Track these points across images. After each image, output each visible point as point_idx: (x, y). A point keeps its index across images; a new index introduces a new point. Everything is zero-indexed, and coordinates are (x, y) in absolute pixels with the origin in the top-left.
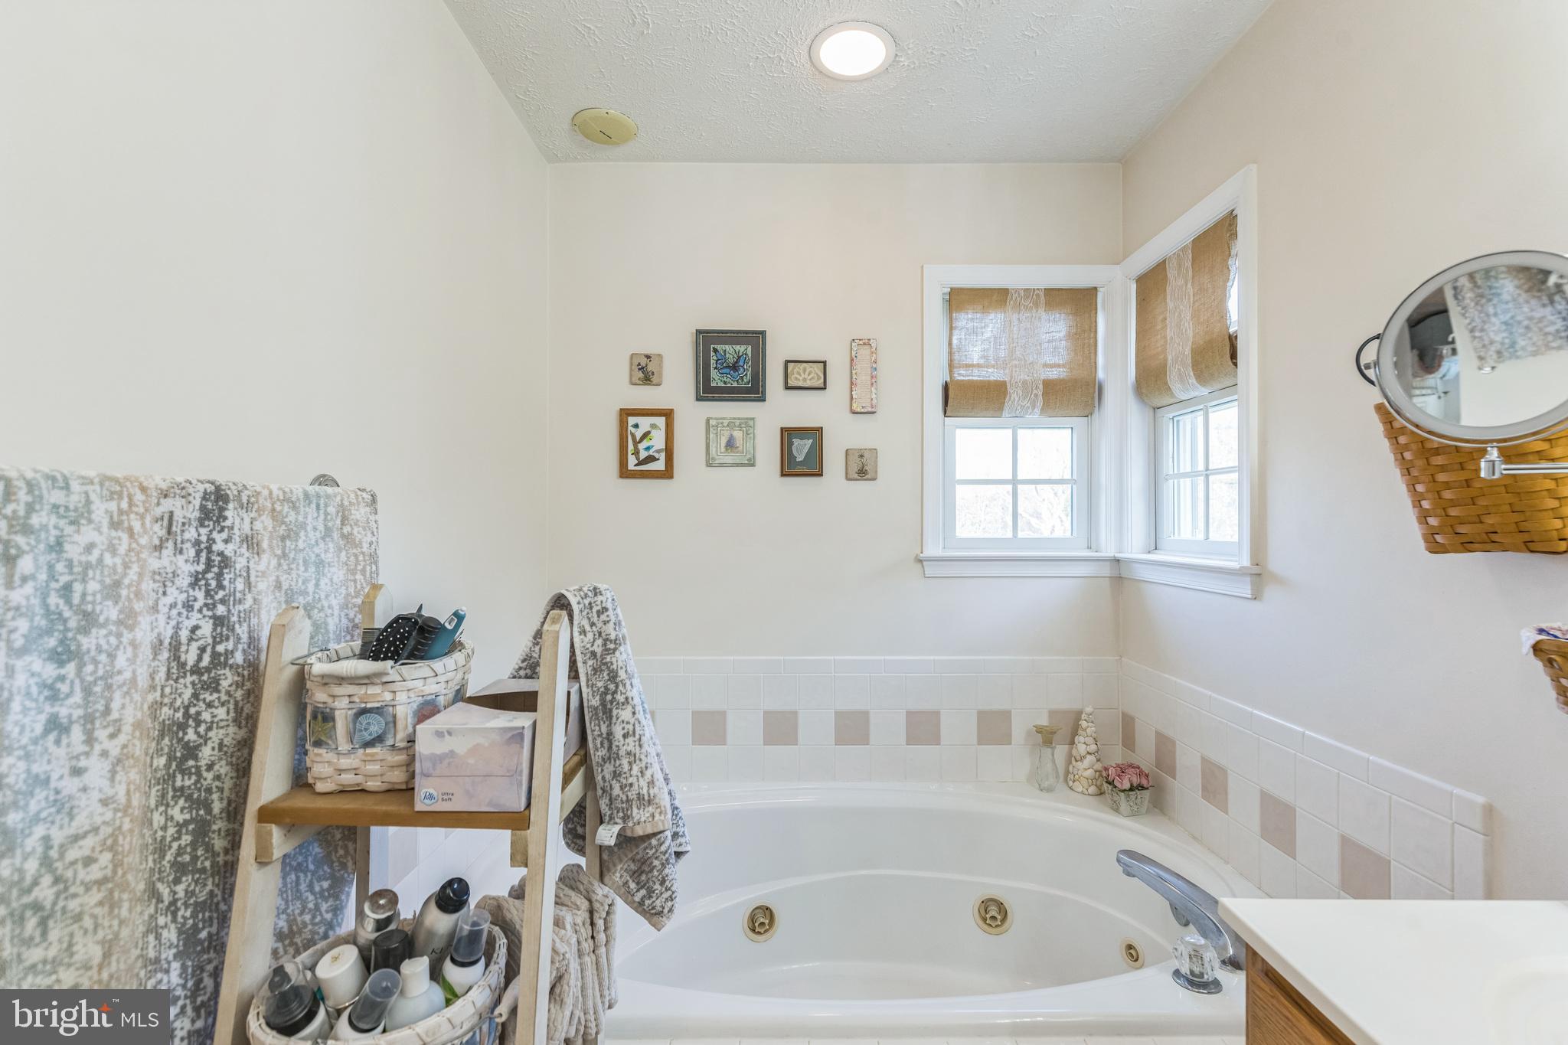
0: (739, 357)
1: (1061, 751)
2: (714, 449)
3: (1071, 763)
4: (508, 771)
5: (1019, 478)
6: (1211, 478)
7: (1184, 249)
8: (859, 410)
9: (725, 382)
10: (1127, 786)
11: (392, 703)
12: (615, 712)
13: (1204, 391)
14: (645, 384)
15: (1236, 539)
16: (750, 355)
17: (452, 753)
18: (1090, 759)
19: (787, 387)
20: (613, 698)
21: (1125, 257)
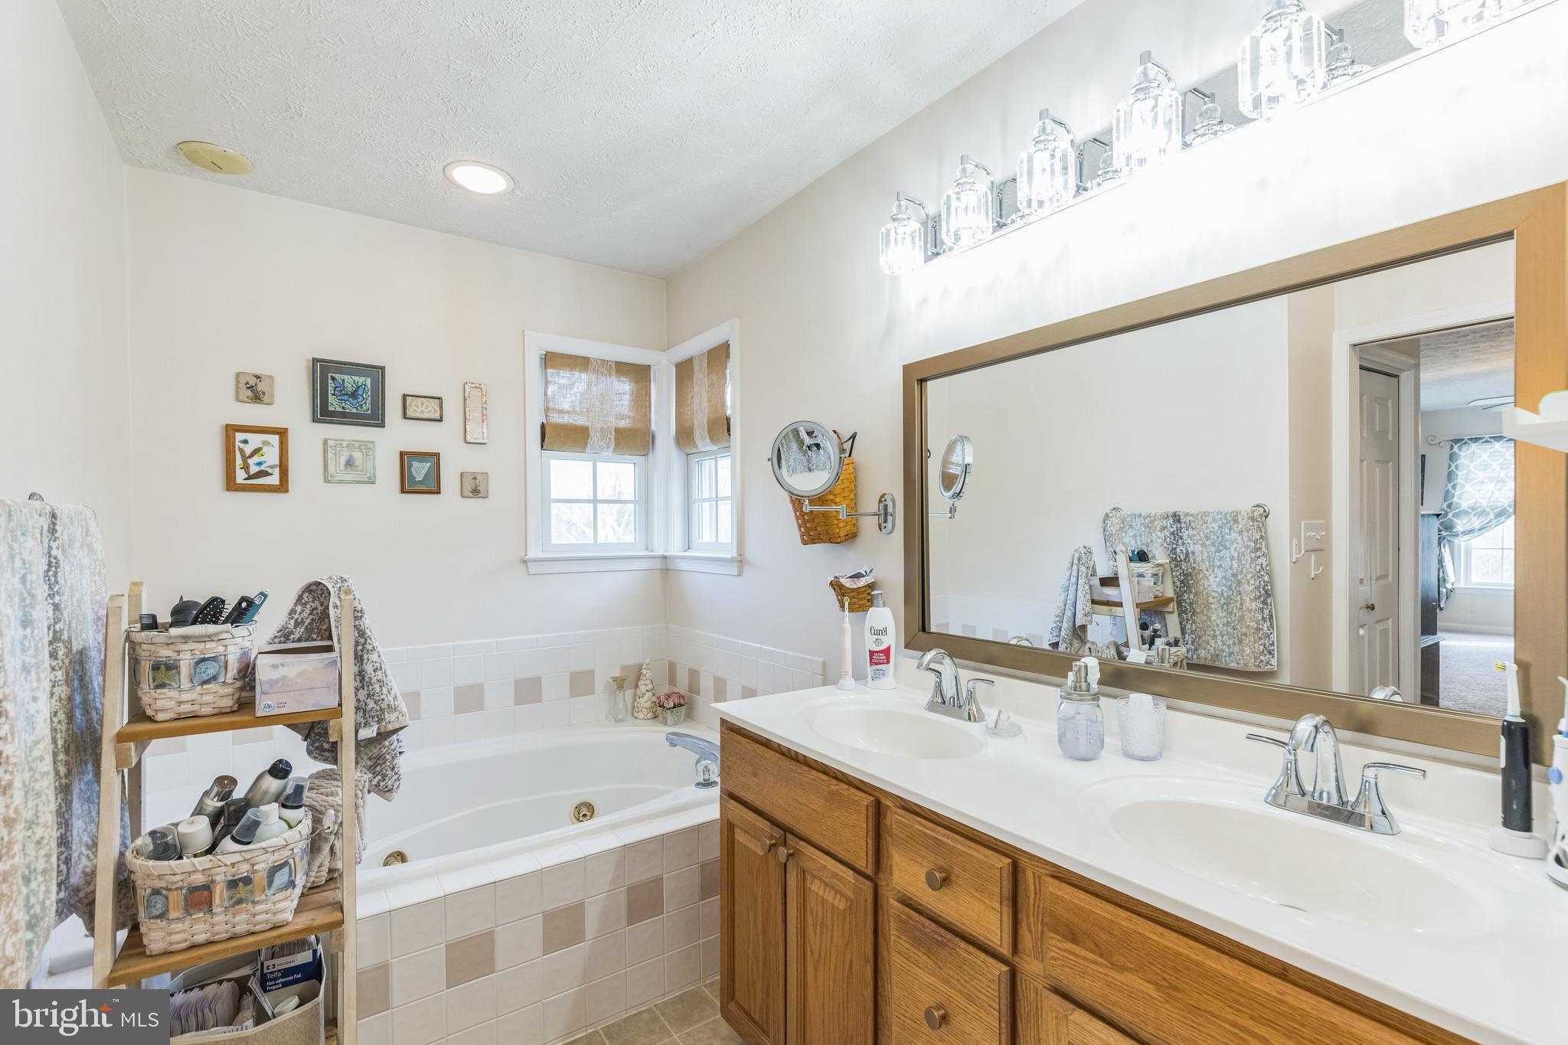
0: (358, 387)
1: (629, 693)
2: (333, 467)
3: (635, 700)
4: (327, 683)
5: (598, 498)
6: (719, 502)
7: (702, 355)
8: (472, 441)
9: (343, 408)
10: (672, 705)
11: (225, 653)
12: (365, 656)
13: (714, 448)
14: (256, 402)
15: (730, 541)
16: (369, 386)
17: (285, 678)
18: (649, 694)
19: (405, 417)
20: (364, 647)
21: (668, 349)
